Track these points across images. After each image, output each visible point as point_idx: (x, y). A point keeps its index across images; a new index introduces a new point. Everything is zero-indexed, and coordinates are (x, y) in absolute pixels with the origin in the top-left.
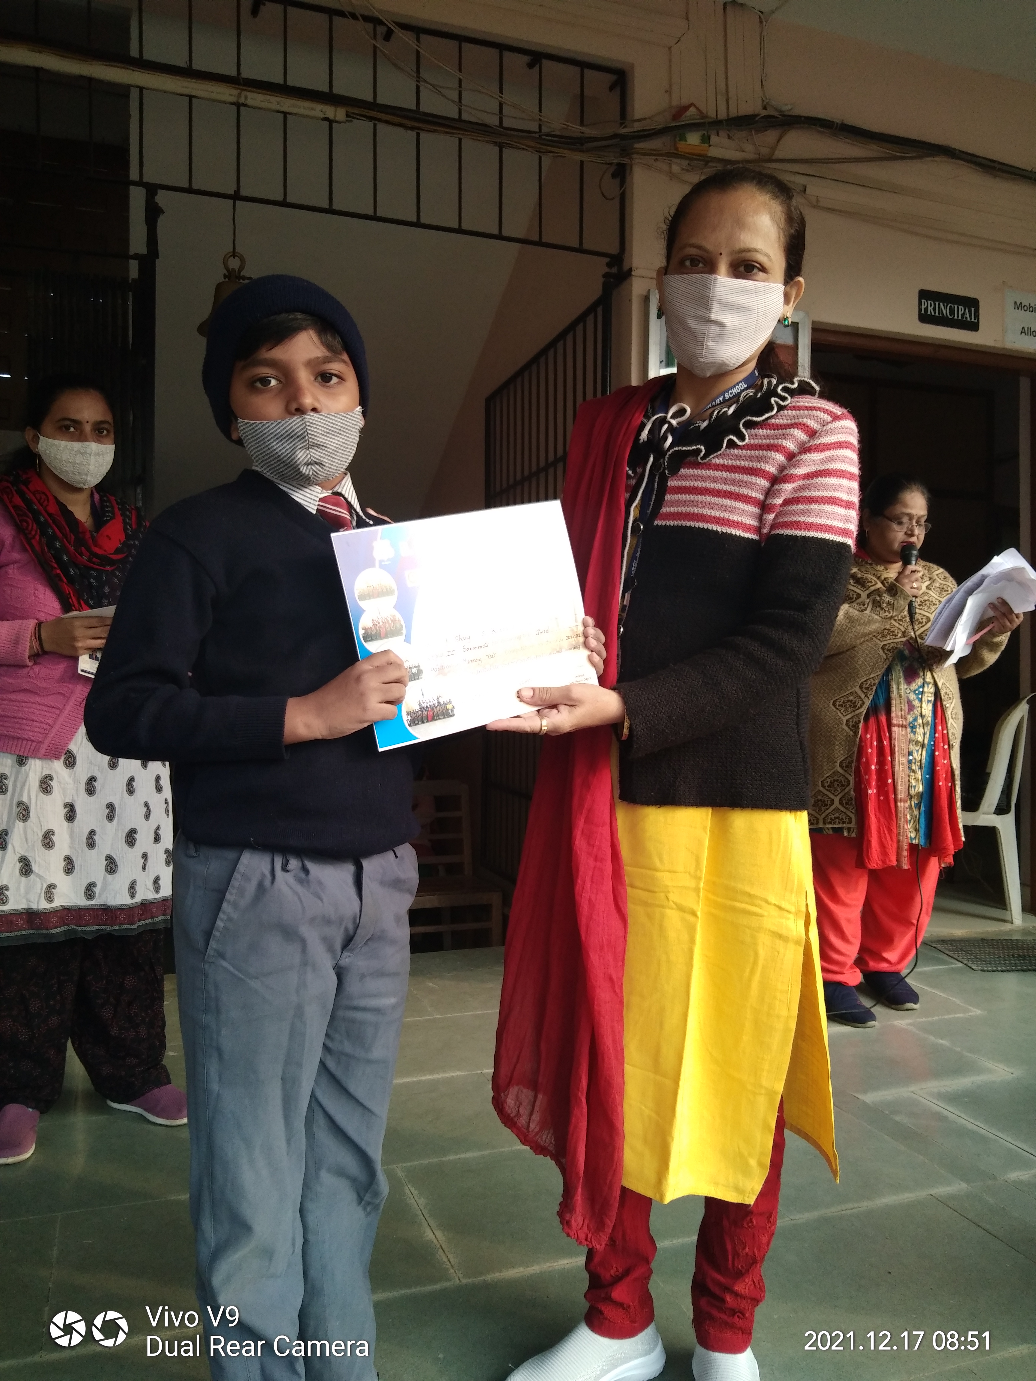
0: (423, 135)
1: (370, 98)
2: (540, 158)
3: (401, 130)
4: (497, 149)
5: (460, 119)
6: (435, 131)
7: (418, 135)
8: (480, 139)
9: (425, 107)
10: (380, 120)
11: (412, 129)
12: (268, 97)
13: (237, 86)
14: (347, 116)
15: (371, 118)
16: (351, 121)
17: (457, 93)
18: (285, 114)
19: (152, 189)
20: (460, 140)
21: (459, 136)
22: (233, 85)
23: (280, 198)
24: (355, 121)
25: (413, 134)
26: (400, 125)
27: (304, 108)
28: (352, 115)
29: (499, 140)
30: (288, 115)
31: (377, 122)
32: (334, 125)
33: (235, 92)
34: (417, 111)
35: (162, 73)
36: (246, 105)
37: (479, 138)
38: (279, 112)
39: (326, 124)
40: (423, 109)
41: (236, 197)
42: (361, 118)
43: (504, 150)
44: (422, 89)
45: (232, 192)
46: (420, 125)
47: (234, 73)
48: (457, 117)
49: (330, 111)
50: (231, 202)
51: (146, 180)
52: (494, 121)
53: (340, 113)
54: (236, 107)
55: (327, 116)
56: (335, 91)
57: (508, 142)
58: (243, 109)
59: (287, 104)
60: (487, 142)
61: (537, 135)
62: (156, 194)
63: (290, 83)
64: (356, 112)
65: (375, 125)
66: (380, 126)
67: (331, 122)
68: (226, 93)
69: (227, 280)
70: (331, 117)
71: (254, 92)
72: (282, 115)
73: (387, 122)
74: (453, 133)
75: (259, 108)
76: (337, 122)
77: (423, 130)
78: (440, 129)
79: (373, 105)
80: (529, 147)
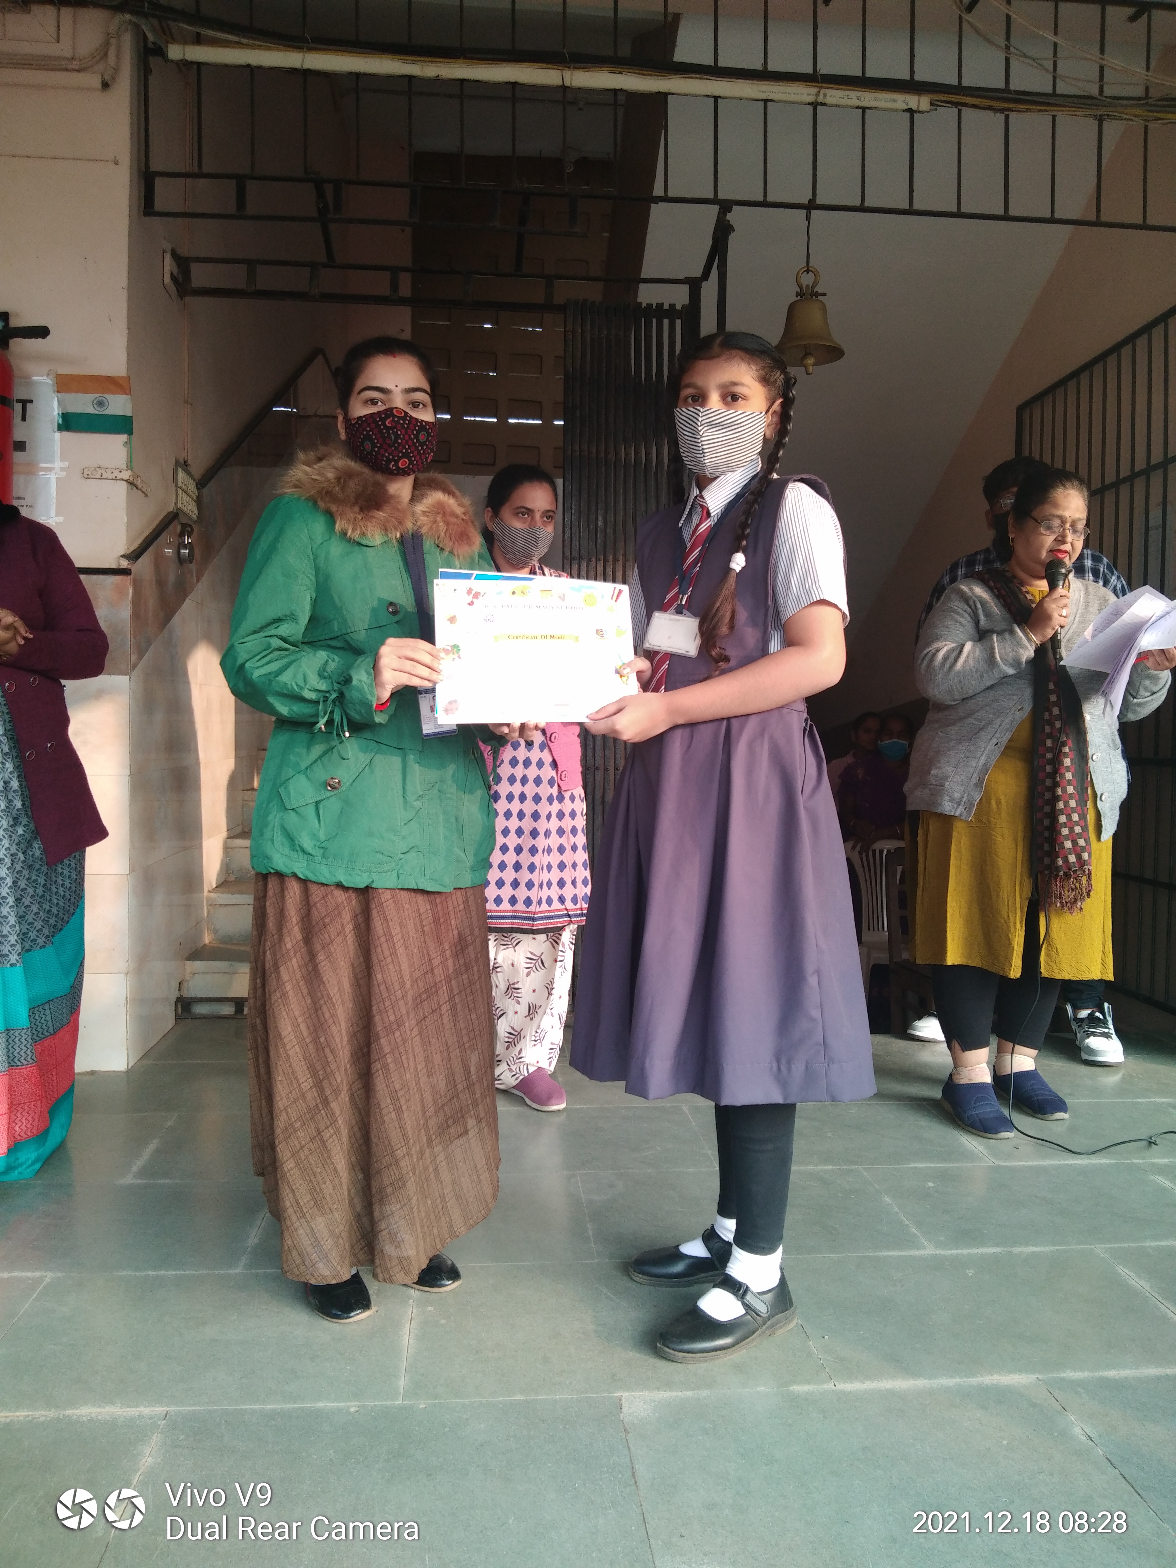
0: (1013, 116)
1: (954, 81)
2: (1146, 127)
3: (990, 113)
4: (1096, 122)
5: (1054, 94)
6: (1027, 110)
7: (1007, 118)
8: (1078, 113)
9: (1016, 84)
10: (965, 105)
11: (1002, 111)
12: (847, 93)
13: (812, 84)
14: (932, 104)
15: (956, 104)
16: (936, 110)
17: (1052, 62)
18: (864, 109)
19: (726, 206)
20: (1054, 117)
21: (1055, 113)
22: (809, 84)
23: (858, 203)
24: (938, 108)
25: (1001, 117)
26: (989, 108)
27: (886, 100)
28: (937, 103)
29: (1099, 113)
30: (866, 110)
31: (961, 108)
32: (916, 116)
33: (814, 91)
34: (1007, 90)
35: (736, 78)
36: (823, 104)
37: (1076, 113)
38: (858, 107)
39: (908, 114)
40: (1013, 86)
41: (811, 206)
42: (945, 105)
43: (1105, 124)
44: (1014, 63)
45: (807, 202)
46: (1011, 106)
47: (810, 70)
48: (1051, 92)
49: (913, 101)
50: (805, 211)
51: (721, 196)
52: (1094, 91)
53: (922, 102)
54: (811, 108)
55: (909, 107)
56: (917, 77)
57: (1110, 113)
58: (819, 107)
59: (868, 98)
60: (1086, 116)
61: (1143, 102)
62: (730, 211)
63: (868, 75)
64: (937, 99)
65: (960, 112)
66: (965, 111)
67: (911, 111)
68: (803, 93)
69: (799, 298)
70: (915, 107)
71: (831, 88)
72: (861, 110)
73: (974, 106)
74: (1047, 111)
75: (837, 106)
76: (920, 112)
77: (1015, 111)
78: (1034, 107)
79: (959, 89)
80: (1135, 116)
